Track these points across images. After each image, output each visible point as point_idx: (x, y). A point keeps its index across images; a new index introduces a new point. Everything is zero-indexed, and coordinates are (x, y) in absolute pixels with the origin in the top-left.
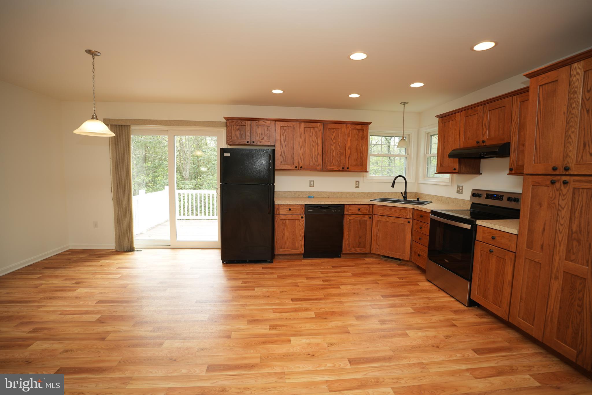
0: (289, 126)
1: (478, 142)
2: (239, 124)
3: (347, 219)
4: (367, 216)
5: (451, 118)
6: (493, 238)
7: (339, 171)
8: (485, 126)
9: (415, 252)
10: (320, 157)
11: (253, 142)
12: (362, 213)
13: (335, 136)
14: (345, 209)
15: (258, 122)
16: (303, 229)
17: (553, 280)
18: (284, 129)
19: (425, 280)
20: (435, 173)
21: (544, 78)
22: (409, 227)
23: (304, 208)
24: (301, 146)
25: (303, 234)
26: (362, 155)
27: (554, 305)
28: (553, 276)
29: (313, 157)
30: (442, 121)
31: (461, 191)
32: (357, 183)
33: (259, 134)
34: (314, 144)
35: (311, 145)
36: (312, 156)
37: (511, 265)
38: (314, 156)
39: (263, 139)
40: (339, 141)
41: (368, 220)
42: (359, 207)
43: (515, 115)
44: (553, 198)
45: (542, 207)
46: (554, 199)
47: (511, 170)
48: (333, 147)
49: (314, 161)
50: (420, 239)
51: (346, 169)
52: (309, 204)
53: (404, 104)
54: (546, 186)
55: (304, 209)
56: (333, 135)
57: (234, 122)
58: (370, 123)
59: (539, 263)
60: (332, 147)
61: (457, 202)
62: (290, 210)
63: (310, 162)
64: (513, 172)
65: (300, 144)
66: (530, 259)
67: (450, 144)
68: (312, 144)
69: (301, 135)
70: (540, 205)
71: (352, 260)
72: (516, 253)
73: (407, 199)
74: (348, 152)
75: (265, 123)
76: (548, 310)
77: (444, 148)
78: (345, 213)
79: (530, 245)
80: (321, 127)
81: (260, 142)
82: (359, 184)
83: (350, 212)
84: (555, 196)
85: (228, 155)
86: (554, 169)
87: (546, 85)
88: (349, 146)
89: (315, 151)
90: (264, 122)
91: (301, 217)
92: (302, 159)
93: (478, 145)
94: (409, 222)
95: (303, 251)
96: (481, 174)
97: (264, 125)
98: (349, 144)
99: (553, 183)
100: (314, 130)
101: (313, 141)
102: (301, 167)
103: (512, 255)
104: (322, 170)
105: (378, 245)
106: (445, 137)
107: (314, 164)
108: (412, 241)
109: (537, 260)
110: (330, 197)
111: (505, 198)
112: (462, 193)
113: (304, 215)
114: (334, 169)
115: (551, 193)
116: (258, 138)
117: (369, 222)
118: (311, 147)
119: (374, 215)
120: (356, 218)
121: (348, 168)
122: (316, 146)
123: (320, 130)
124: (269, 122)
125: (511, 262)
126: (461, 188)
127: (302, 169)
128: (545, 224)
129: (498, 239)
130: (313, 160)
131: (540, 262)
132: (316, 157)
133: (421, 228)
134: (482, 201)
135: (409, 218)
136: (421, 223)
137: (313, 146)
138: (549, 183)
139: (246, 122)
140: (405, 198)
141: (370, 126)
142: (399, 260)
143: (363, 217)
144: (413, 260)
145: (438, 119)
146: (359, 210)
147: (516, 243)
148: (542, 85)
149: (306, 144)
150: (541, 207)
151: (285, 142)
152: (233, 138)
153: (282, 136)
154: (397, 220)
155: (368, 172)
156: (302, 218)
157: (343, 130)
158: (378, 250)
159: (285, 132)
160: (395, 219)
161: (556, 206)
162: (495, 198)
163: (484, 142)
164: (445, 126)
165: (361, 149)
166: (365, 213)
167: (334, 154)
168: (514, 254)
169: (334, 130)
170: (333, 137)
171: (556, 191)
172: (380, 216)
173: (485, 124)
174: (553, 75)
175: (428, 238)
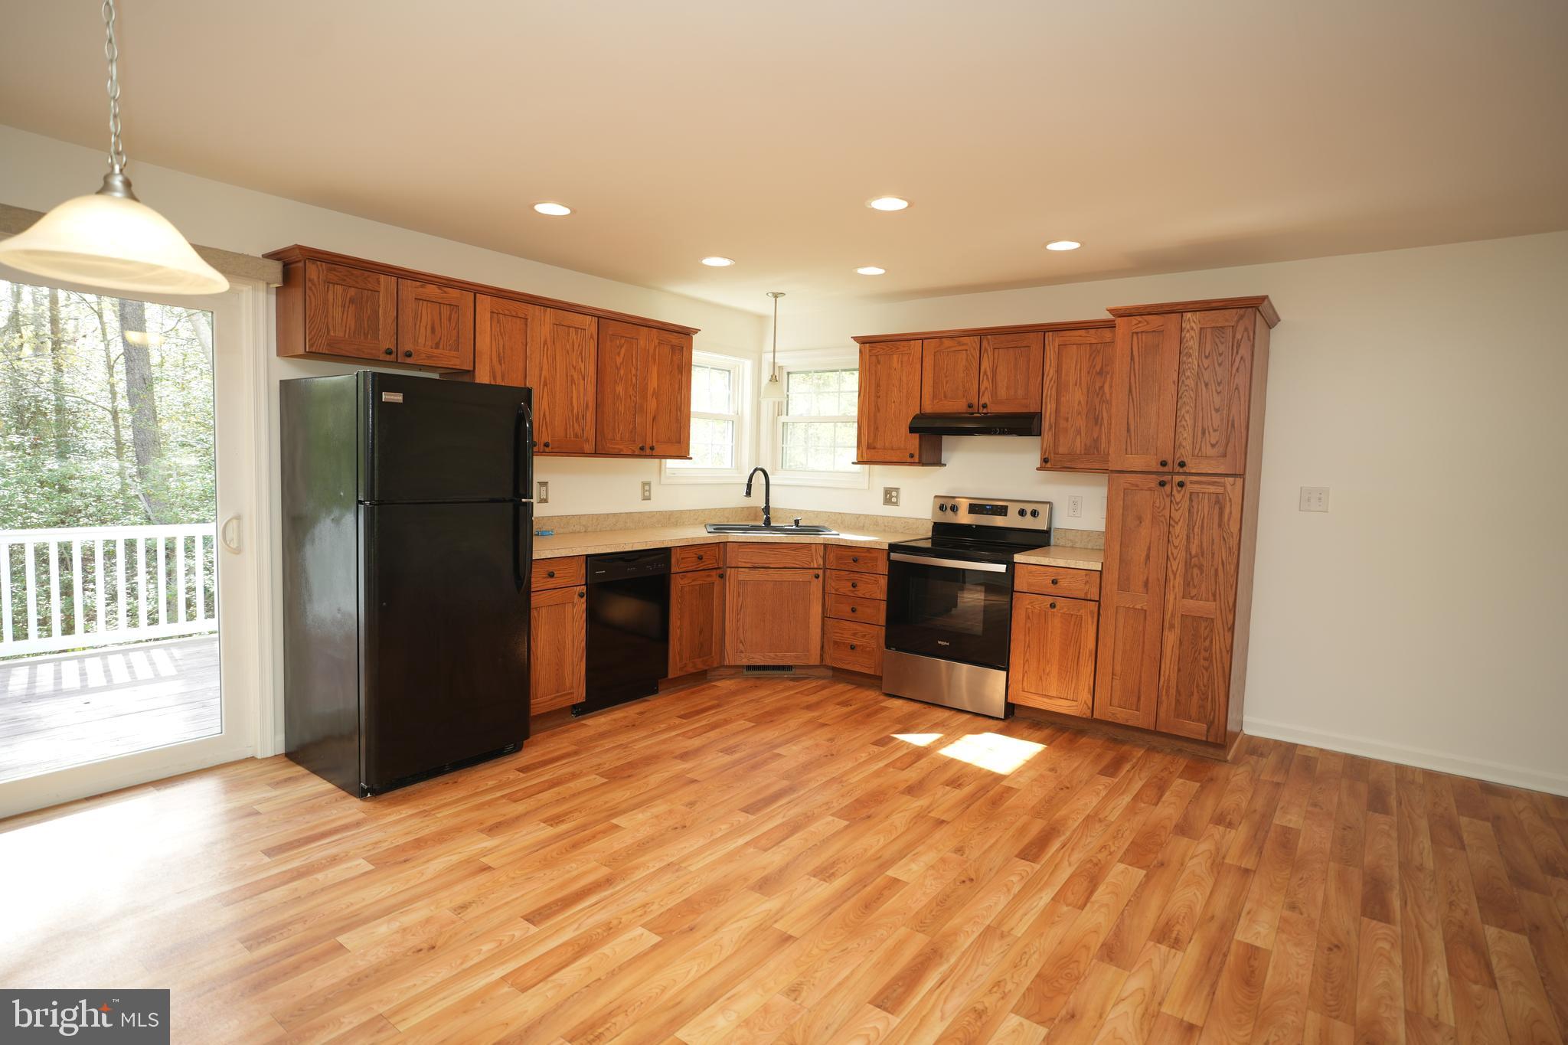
0: (514, 314)
1: (970, 406)
2: (357, 282)
3: (678, 586)
4: (714, 573)
5: (898, 348)
6: (1054, 582)
7: (633, 456)
8: (985, 377)
9: (836, 643)
10: (590, 416)
11: (409, 355)
12: (705, 567)
13: (623, 359)
14: (673, 560)
15: (422, 286)
16: (582, 628)
17: (1166, 632)
18: (499, 322)
19: (882, 697)
20: (853, 463)
21: (1140, 322)
22: (816, 587)
23: (584, 566)
24: (545, 378)
25: (584, 644)
26: (679, 413)
27: (1170, 668)
28: (1167, 625)
29: (573, 416)
30: (870, 351)
31: (894, 500)
32: (647, 488)
33: (423, 330)
34: (576, 377)
35: (569, 378)
36: (572, 410)
37: (1093, 622)
38: (575, 411)
39: (437, 346)
40: (634, 372)
41: (716, 583)
42: (699, 551)
43: (1050, 366)
44: (1161, 508)
45: (1143, 523)
46: (1164, 509)
47: (1045, 460)
48: (620, 389)
49: (576, 425)
50: (853, 610)
51: (648, 452)
52: (597, 552)
53: (776, 295)
54: (1150, 489)
55: (583, 571)
56: (619, 354)
57: (335, 270)
58: (696, 331)
59: (1142, 609)
60: (617, 388)
61: (886, 524)
62: (551, 575)
63: (566, 430)
64: (1049, 465)
65: (544, 373)
66: (1127, 606)
67: (894, 402)
68: (572, 376)
69: (544, 347)
70: (1140, 519)
71: (693, 693)
72: (1099, 601)
73: (772, 525)
74: (652, 405)
75: (445, 292)
76: (1162, 678)
77: (879, 410)
78: (673, 571)
79: (1124, 585)
80: (594, 329)
81: (430, 357)
82: (649, 491)
83: (683, 567)
84: (1165, 505)
85: (397, 398)
86: (1164, 464)
87: (1144, 334)
88: (654, 389)
89: (578, 398)
90: (440, 289)
91: (577, 593)
92: (548, 419)
93: (970, 410)
94: (817, 577)
95: (584, 695)
96: (945, 465)
97: (440, 301)
98: (653, 383)
99: (1162, 484)
100: (576, 334)
101: (573, 366)
102: (546, 445)
103: (1093, 606)
104: (596, 453)
105: (741, 642)
106: (878, 385)
107: (576, 436)
108: (824, 617)
109: (1138, 607)
110: (589, 529)
111: (1013, 510)
112: (896, 504)
113: (584, 587)
114: (621, 450)
115: (1158, 501)
116: (421, 341)
117: (716, 589)
118: (569, 383)
119: (729, 569)
120: (694, 580)
121: (652, 448)
122: (582, 382)
123: (592, 337)
124: (454, 293)
125: (1093, 617)
126: (894, 494)
127: (547, 450)
128: (1149, 549)
129: (1063, 583)
130: (573, 422)
131: (1145, 608)
132: (580, 417)
133: (854, 586)
134: (964, 518)
135: (816, 566)
136: (852, 575)
137: (573, 380)
138: (1154, 485)
139: (382, 278)
140: (768, 522)
141: (695, 337)
142: (789, 668)
143: (709, 576)
144: (828, 662)
145: (857, 346)
146: (700, 558)
147: (1098, 586)
148: (1137, 333)
149: (558, 375)
150: (1141, 522)
151: (501, 364)
152: (332, 333)
153: (494, 342)
154: (788, 576)
155: (691, 458)
156: (581, 595)
157: (642, 343)
158: (743, 655)
159: (502, 331)
160: (783, 572)
161: (1166, 519)
162: (990, 513)
163: (985, 406)
164: (879, 362)
165: (677, 398)
166: (710, 566)
167: (622, 409)
168: (1097, 603)
169: (623, 341)
170: (619, 360)
171: (1165, 497)
172: (747, 570)
173: (985, 373)
174: (1155, 321)
175: (883, 606)
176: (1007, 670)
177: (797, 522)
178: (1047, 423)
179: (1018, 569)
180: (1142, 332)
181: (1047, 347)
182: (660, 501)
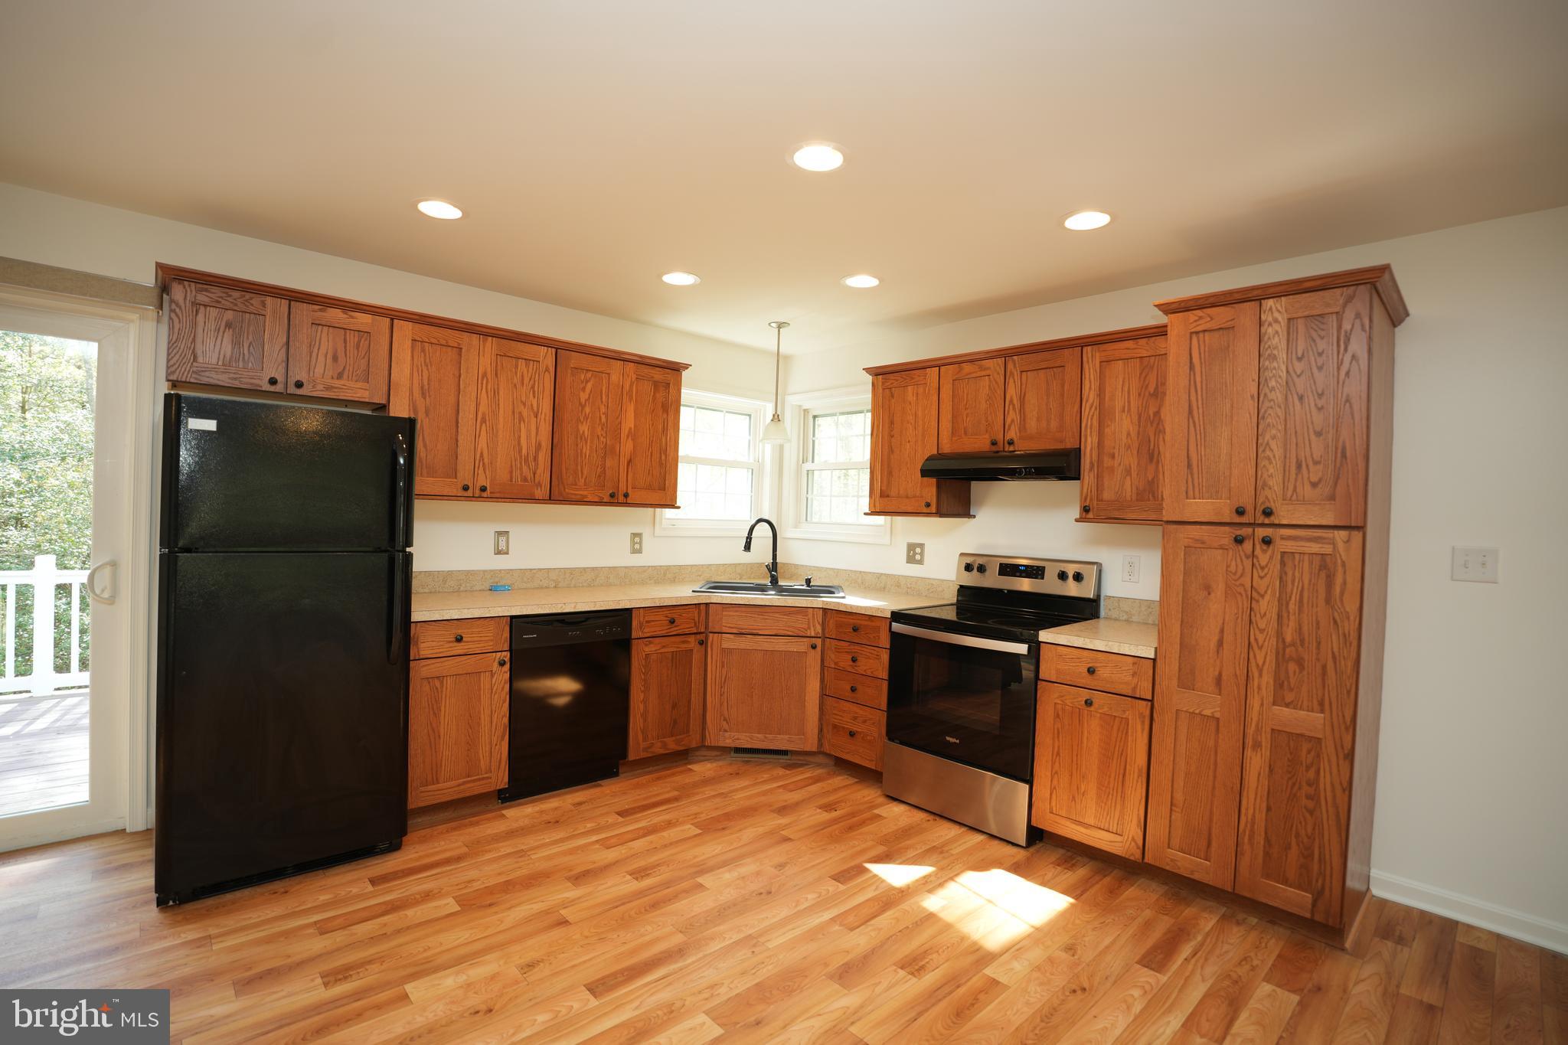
0: (444, 342)
1: (994, 443)
2: (236, 305)
3: (641, 653)
4: (692, 639)
5: (913, 378)
6: (1091, 671)
7: (600, 503)
8: (1011, 407)
9: (835, 726)
10: (544, 457)
11: (299, 385)
12: (680, 632)
13: (590, 395)
14: (635, 624)
15: (321, 310)
16: (504, 702)
17: (1249, 752)
18: (423, 350)
19: (882, 800)
20: (866, 514)
21: (1201, 318)
22: (813, 660)
23: (507, 629)
24: (484, 414)
25: (506, 720)
26: (663, 457)
27: (1254, 804)
28: (1249, 741)
29: (521, 457)
30: (883, 383)
31: (918, 557)
32: (637, 540)
33: (321, 358)
34: (525, 414)
35: (517, 416)
36: (520, 451)
37: (1143, 730)
38: (524, 451)
39: (340, 376)
40: (603, 410)
41: (695, 651)
42: (672, 613)
43: (1090, 388)
44: (1239, 574)
45: (1213, 595)
46: (1242, 575)
47: (1086, 510)
48: (584, 428)
49: (525, 468)
50: (853, 689)
51: (621, 499)
52: (525, 613)
53: (780, 326)
54: (1221, 547)
55: (507, 634)
56: (584, 389)
57: (206, 290)
58: (686, 366)
59: (1213, 717)
60: (580, 427)
61: (909, 586)
62: (459, 639)
63: (511, 472)
64: (1090, 515)
65: (482, 409)
66: (1191, 711)
67: (909, 442)
68: (520, 413)
69: (482, 380)
70: (1208, 589)
71: (658, 778)
72: (1152, 701)
73: (780, 583)
74: (627, 447)
75: (352, 317)
76: (1243, 818)
77: (892, 451)
78: (634, 635)
79: (1187, 680)
80: (550, 361)
81: (329, 388)
82: (640, 543)
83: (648, 631)
84: (1244, 569)
85: (210, 425)
86: (1240, 512)
87: (1206, 334)
88: (630, 429)
89: (528, 437)
90: (346, 314)
91: (497, 661)
92: (486, 460)
93: (994, 448)
94: (814, 647)
95: (506, 779)
96: (974, 517)
97: (345, 326)
98: (629, 422)
99: (1239, 541)
100: (527, 366)
101: (522, 402)
102: (483, 489)
103: (1144, 707)
104: (551, 499)
105: (725, 720)
106: (892, 423)
107: (525, 480)
108: (823, 695)
109: (1207, 712)
110: (560, 585)
111: (1051, 573)
112: (921, 562)
113: (508, 654)
114: (586, 496)
115: (1233, 563)
116: (319, 370)
117: (696, 657)
118: (517, 420)
119: (711, 635)
120: (664, 647)
121: (626, 496)
122: (534, 420)
123: (547, 370)
124: (364, 319)
125: (1143, 723)
126: (918, 550)
127: (485, 494)
128: (1222, 631)
129: (1103, 673)
130: (521, 463)
131: (1217, 715)
132: (531, 458)
133: (854, 660)
134: (992, 580)
135: (813, 634)
136: (852, 647)
137: (521, 418)
138: (1227, 541)
139: (269, 300)
140: (774, 581)
141: (685, 374)
142: (785, 753)
143: (684, 642)
144: (827, 748)
145: (869, 378)
146: (672, 622)
147: (1151, 679)
148: (1197, 333)
149: (501, 411)
150: (1209, 594)
151: (425, 398)
152: (200, 359)
153: (415, 374)
154: (780, 644)
155: (679, 508)
156: (502, 664)
157: (614, 378)
158: (727, 734)
159: (428, 360)
160: (774, 639)
161: (1245, 590)
162: (1024, 575)
163: (1011, 443)
164: (892, 396)
165: (661, 440)
166: (687, 631)
167: (586, 450)
168: (1150, 703)
169: (589, 375)
170: (584, 396)
171: (1243, 557)
172: (732, 636)
173: (1011, 401)
174: (1222, 315)
175: (885, 686)
176: (1029, 781)
177: (808, 581)
178: (1088, 461)
179: (1045, 652)
180: (1205, 331)
181: (1086, 365)
182: (654, 554)
